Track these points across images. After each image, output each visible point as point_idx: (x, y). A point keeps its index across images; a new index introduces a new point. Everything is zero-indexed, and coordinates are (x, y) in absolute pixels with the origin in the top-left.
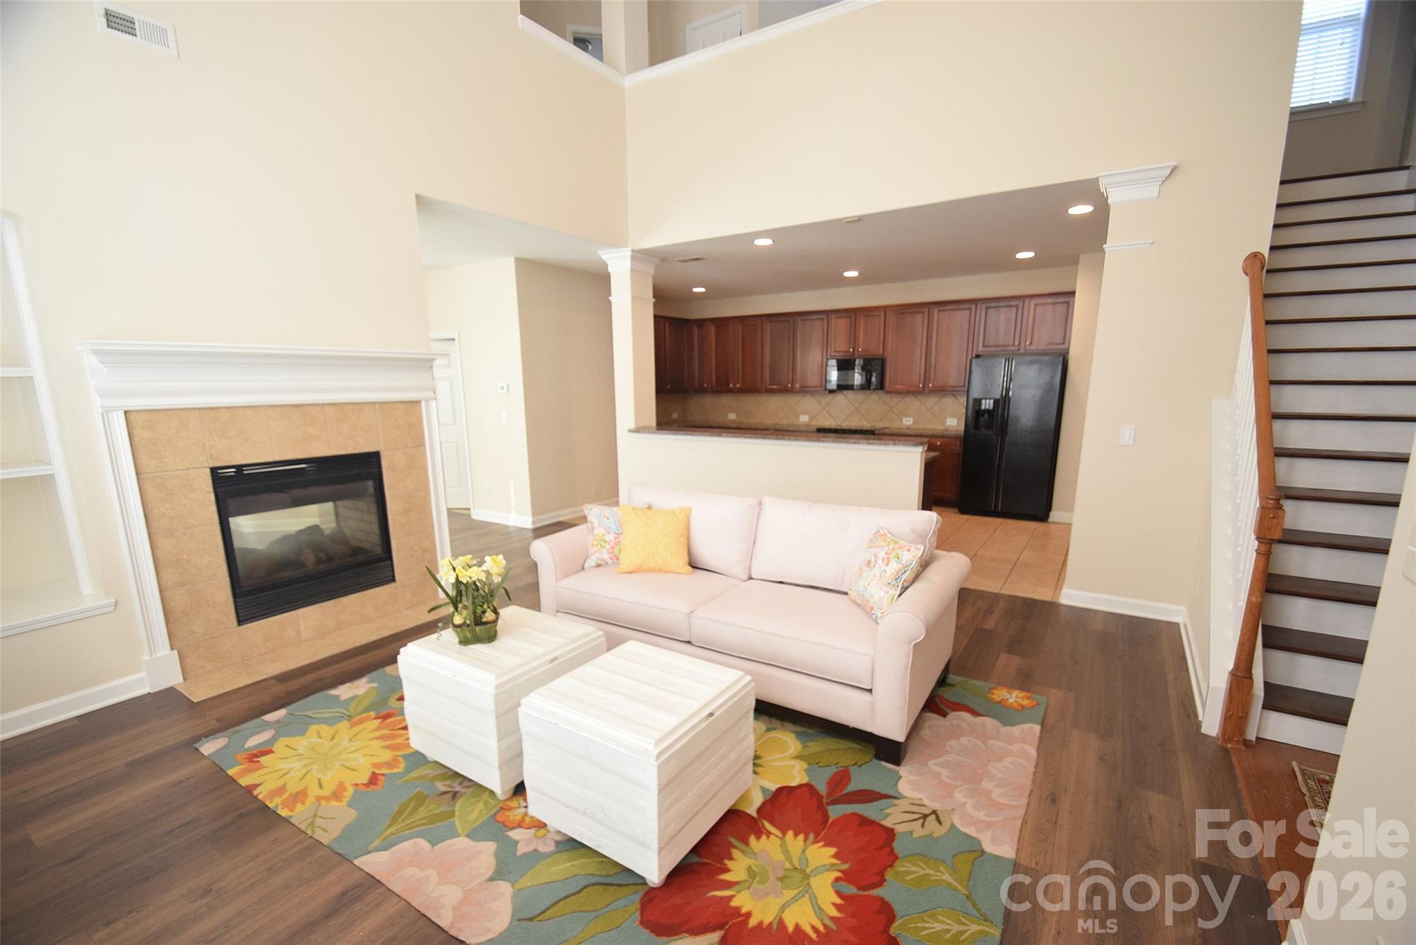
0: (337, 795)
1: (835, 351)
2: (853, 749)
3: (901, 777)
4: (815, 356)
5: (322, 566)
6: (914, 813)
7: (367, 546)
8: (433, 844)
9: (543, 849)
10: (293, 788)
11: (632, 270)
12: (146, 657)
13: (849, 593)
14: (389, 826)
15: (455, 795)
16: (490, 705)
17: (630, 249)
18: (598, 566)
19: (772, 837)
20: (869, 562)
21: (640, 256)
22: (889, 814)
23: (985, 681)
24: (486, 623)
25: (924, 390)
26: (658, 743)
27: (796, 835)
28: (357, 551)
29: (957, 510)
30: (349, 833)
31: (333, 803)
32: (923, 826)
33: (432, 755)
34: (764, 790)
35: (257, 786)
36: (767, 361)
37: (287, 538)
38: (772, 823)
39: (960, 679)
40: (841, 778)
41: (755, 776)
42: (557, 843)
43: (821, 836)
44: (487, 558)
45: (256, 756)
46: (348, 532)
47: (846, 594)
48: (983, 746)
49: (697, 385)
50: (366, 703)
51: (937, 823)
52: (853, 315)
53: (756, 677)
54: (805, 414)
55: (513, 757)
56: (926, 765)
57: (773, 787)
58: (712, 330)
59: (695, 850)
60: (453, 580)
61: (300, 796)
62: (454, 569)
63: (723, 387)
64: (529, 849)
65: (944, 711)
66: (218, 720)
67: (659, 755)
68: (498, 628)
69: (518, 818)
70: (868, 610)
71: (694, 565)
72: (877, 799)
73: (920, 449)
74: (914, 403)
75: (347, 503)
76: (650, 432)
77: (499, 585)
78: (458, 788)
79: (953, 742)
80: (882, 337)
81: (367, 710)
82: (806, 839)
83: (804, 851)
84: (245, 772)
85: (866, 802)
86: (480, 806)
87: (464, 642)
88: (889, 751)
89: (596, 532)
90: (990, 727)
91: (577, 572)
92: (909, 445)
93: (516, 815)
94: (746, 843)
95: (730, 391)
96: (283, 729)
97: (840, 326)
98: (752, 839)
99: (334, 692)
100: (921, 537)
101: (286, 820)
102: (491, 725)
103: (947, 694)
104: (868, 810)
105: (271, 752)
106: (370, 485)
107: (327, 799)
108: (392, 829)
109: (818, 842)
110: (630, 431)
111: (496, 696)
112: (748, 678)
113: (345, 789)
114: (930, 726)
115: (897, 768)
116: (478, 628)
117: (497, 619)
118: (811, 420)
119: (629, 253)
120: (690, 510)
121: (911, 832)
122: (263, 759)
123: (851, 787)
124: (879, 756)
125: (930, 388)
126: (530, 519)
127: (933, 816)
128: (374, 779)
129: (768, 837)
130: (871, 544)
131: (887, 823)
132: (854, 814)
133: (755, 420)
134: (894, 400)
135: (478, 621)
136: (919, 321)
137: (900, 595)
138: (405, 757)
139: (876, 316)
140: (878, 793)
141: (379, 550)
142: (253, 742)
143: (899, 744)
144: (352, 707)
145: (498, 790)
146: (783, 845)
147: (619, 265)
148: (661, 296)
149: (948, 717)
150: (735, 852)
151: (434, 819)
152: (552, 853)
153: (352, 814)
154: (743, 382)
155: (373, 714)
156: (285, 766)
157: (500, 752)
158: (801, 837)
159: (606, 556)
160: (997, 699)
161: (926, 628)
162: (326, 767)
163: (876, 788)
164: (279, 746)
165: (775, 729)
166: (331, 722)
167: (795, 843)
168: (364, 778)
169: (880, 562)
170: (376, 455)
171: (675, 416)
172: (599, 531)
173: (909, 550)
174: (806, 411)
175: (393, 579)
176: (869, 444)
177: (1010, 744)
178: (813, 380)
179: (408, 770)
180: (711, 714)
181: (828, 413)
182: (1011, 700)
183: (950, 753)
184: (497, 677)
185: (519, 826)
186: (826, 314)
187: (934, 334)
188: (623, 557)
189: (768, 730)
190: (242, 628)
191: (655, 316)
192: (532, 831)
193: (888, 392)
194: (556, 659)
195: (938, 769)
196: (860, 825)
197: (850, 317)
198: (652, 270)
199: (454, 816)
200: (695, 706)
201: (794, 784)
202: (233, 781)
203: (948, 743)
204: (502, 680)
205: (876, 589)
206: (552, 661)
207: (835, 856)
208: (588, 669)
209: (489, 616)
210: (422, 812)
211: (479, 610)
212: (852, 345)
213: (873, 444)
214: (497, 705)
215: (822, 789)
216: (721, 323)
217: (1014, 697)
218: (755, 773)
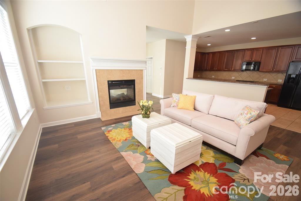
0: (120, 141)
1: (245, 60)
2: (228, 159)
3: (240, 168)
4: (239, 62)
5: (124, 100)
6: (242, 178)
7: (132, 98)
8: (133, 153)
9: (152, 160)
10: (114, 138)
11: (192, 40)
12: (96, 112)
13: (235, 121)
14: (127, 148)
15: (139, 146)
16: (146, 130)
17: (192, 35)
18: (173, 107)
19: (202, 172)
20: (242, 114)
21: (194, 37)
22: (234, 176)
23: (274, 151)
24: (147, 114)
25: (272, 71)
26: (176, 144)
27: (208, 173)
28: (130, 99)
29: (277, 105)
30: (120, 148)
31: (119, 142)
32: (243, 181)
33: (136, 138)
34: (202, 162)
35: (108, 136)
36: (225, 63)
37: (119, 95)
38: (202, 169)
39: (265, 149)
40: (223, 164)
41: (200, 158)
42: (155, 160)
43: (214, 176)
44: (149, 101)
45: (109, 131)
46: (128, 95)
47: (234, 121)
48: (268, 167)
49: (205, 69)
50: (127, 126)
51: (248, 182)
52: (253, 50)
53: (203, 136)
54: (233, 77)
55: (149, 141)
56: (249, 167)
57: (205, 162)
58: (211, 55)
59: (183, 169)
60: (142, 105)
61: (114, 139)
62: (143, 102)
63: (212, 69)
64: (150, 159)
65: (258, 156)
66: (105, 124)
67: (176, 147)
68: (150, 116)
69: (149, 153)
70: (239, 126)
71: (195, 109)
72: (232, 172)
73: (266, 87)
74: (268, 75)
75: (129, 89)
76: (192, 79)
77: (151, 107)
78: (139, 145)
79: (259, 164)
80: (261, 56)
81: (127, 127)
82: (210, 175)
83: (209, 177)
84: (107, 133)
85: (229, 172)
86: (143, 149)
87: (143, 117)
88: (239, 162)
89: (174, 99)
90: (272, 163)
91: (169, 107)
92: (263, 85)
93: (148, 152)
94: (195, 172)
95: (214, 70)
96: (114, 128)
97: (248, 53)
98: (197, 171)
99: (123, 123)
100: (260, 109)
101: (111, 143)
102: (146, 134)
103: (260, 151)
104: (229, 174)
105: (111, 131)
106: (133, 86)
107: (118, 141)
108: (127, 149)
109: (214, 177)
110: (186, 78)
111: (147, 128)
112: (201, 136)
113: (121, 140)
114: (253, 159)
115: (240, 166)
116: (146, 115)
117: (150, 114)
118: (235, 78)
119: (192, 36)
120: (196, 96)
121: (240, 182)
122: (110, 132)
123: (225, 167)
124: (235, 162)
125: (275, 70)
126: (163, 96)
127: (247, 180)
128: (126, 140)
129: (201, 172)
130: (243, 109)
131: (233, 178)
132: (225, 173)
133: (219, 78)
134: (262, 74)
135: (146, 114)
136: (274, 52)
137: (249, 123)
138: (132, 137)
139: (260, 50)
140: (233, 170)
141: (133, 99)
142: (109, 129)
143: (242, 160)
144: (125, 127)
145: (146, 147)
146: (204, 175)
147: (189, 39)
148: (198, 47)
149: (259, 157)
150: (192, 173)
151: (134, 149)
152: (154, 161)
153: (122, 144)
154: (217, 68)
155: (128, 128)
156: (113, 134)
157: (147, 139)
158: (209, 174)
159: (175, 105)
160: (276, 156)
161: (255, 133)
162: (119, 135)
163: (232, 169)
164: (113, 130)
165: (208, 149)
166: (121, 128)
167: (207, 175)
168: (125, 139)
169: (245, 114)
170: (134, 80)
171: (199, 76)
172: (175, 99)
173: (254, 112)
174: (234, 75)
175: (135, 105)
176: (250, 84)
177: (277, 169)
178: (238, 67)
179: (132, 139)
180: (190, 141)
181: (240, 76)
182: (281, 157)
183: (257, 166)
184: (148, 125)
185: (149, 154)
186: (244, 50)
187: (278, 55)
188: (179, 105)
189: (206, 149)
190: (111, 110)
191: (196, 52)
192: (151, 156)
193: (260, 71)
194: (160, 124)
195: (252, 169)
196: (225, 176)
197: (252, 51)
198: (197, 40)
199: (138, 149)
200: (187, 139)
201: (210, 162)
202: (105, 135)
203: (257, 164)
204: (148, 126)
205: (242, 121)
206: (159, 124)
207: (217, 181)
208: (166, 127)
209: (148, 113)
210: (133, 147)
211: (147, 111)
212: (251, 58)
213: (251, 84)
214: (147, 130)
215: (217, 165)
216: (214, 53)
217: (282, 157)
218: (200, 157)
